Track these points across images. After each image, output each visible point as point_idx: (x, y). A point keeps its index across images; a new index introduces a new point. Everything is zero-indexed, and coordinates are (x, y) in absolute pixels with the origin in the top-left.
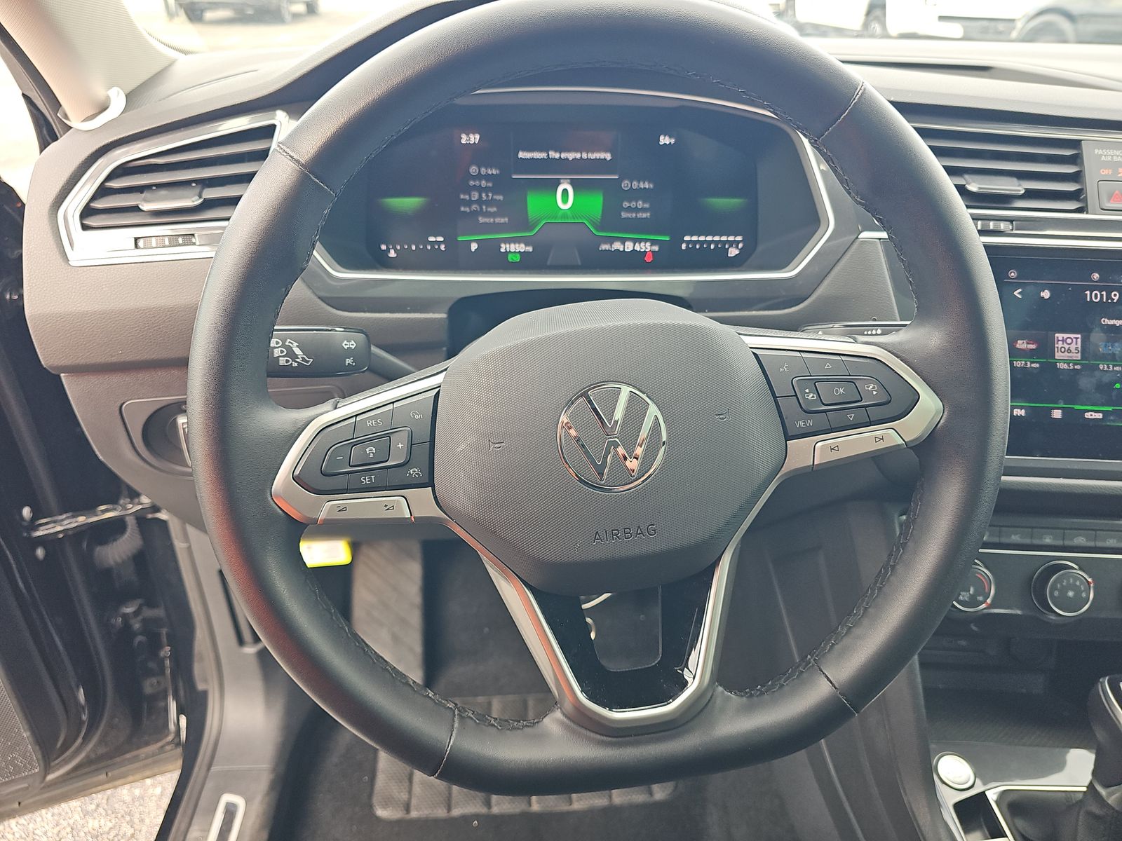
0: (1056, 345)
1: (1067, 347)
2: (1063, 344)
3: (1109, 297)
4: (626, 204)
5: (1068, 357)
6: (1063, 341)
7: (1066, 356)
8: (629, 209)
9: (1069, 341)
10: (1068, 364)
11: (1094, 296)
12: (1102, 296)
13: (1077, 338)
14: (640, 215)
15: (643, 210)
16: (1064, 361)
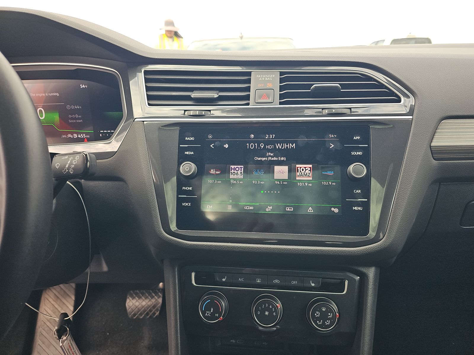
0: (231, 172)
1: (236, 172)
2: (234, 171)
3: (259, 146)
4: (70, 116)
5: (236, 177)
6: (234, 169)
7: (235, 177)
8: (72, 119)
9: (237, 169)
10: (237, 181)
11: (252, 146)
12: (255, 146)
13: (241, 168)
14: (78, 121)
15: (79, 119)
16: (234, 179)
